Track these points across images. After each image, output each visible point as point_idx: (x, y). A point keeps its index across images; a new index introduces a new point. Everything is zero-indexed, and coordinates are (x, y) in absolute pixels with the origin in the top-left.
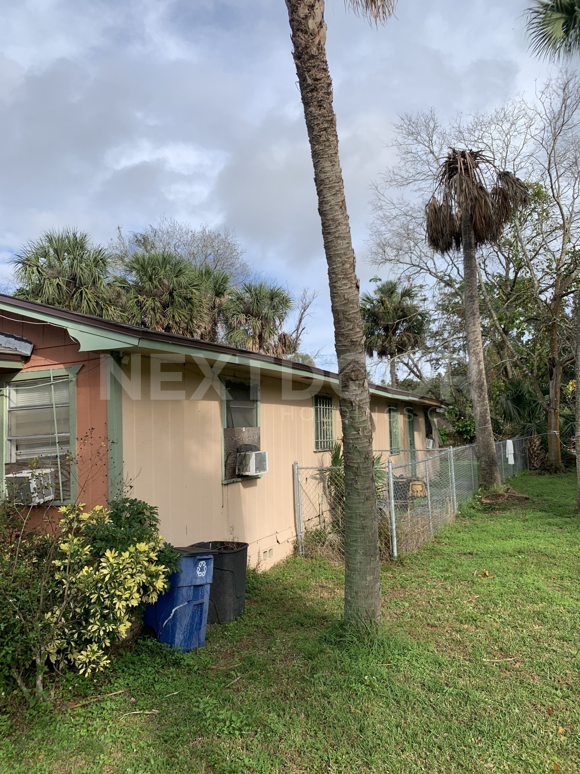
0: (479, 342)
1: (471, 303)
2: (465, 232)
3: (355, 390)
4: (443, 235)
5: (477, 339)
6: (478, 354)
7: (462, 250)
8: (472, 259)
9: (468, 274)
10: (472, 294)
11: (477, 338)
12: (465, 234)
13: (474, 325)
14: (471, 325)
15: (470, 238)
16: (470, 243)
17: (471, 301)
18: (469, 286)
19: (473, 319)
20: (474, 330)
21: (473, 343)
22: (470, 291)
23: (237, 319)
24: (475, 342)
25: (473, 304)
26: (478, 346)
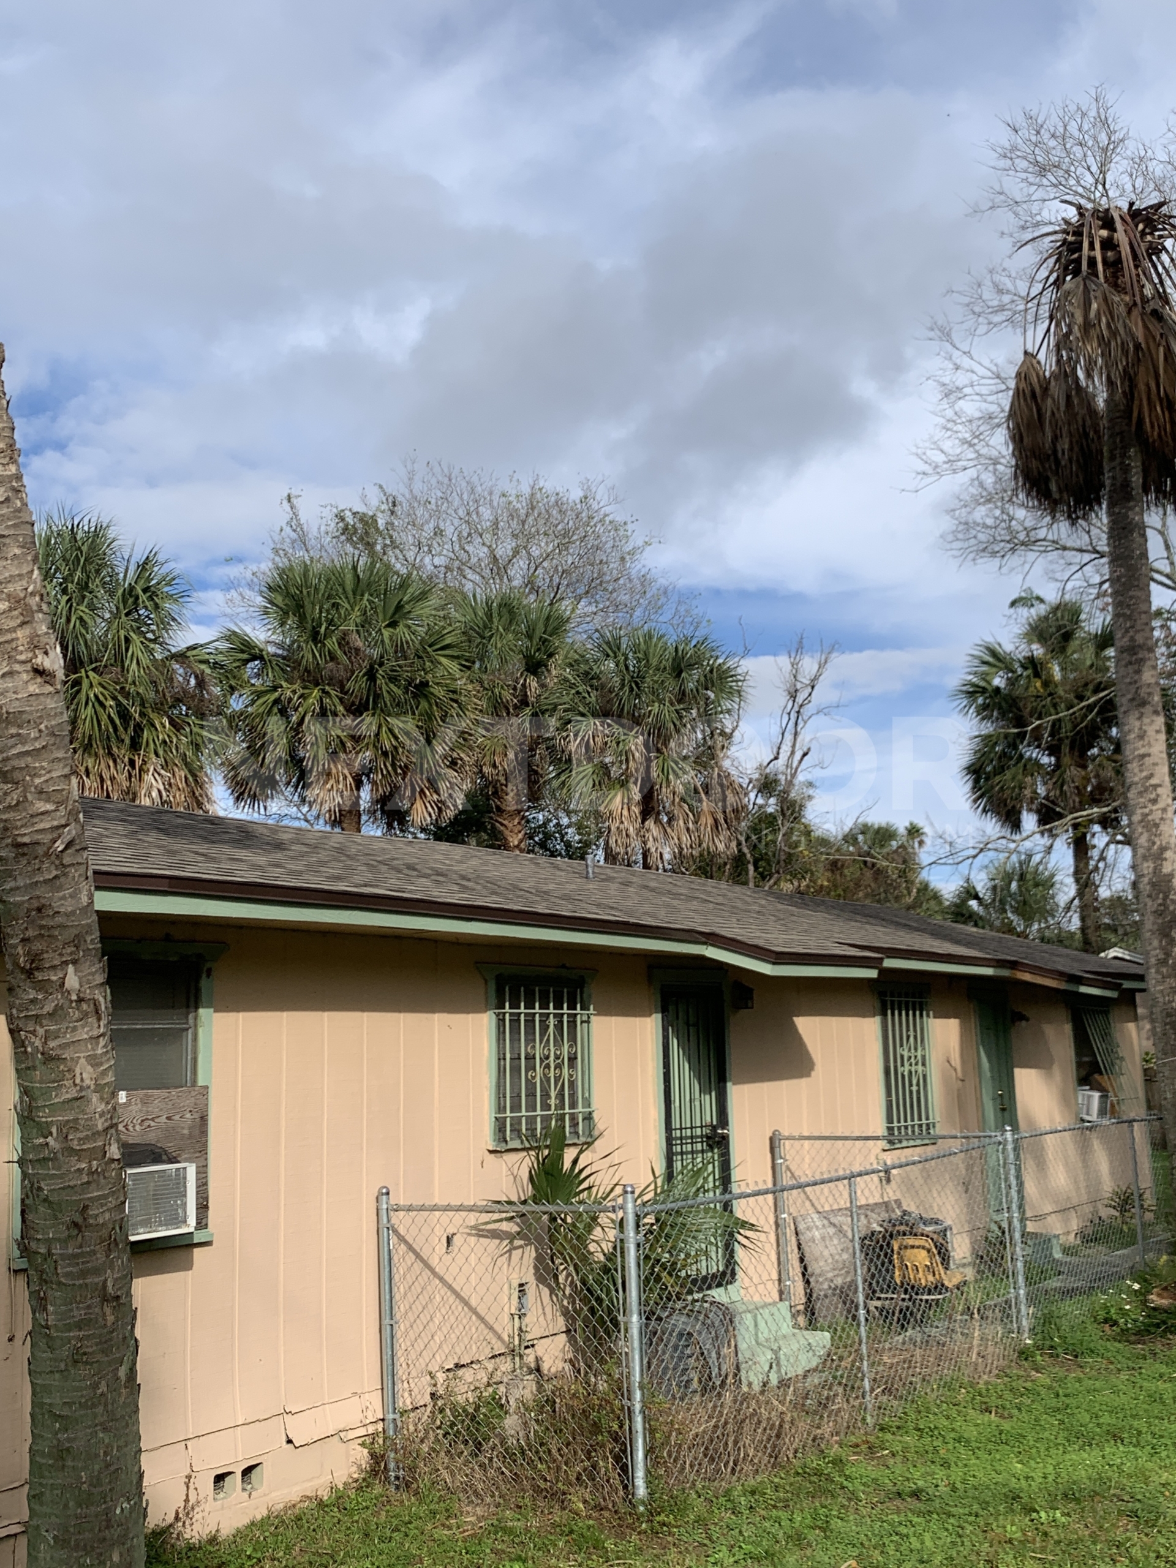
0: (1159, 790)
1: (1131, 669)
2: (1111, 451)
3: (33, 1001)
4: (1057, 462)
5: (1153, 781)
6: (1157, 826)
7: (1104, 506)
8: (1131, 532)
9: (1119, 578)
10: (1132, 639)
11: (1151, 776)
12: (1112, 458)
13: (1141, 737)
14: (1132, 736)
15: (1126, 469)
16: (1126, 485)
17: (1130, 663)
18: (1124, 615)
19: (1139, 718)
20: (1142, 751)
21: (1140, 794)
22: (1127, 631)
23: (576, 735)
24: (1146, 790)
25: (1138, 672)
26: (1154, 801)
